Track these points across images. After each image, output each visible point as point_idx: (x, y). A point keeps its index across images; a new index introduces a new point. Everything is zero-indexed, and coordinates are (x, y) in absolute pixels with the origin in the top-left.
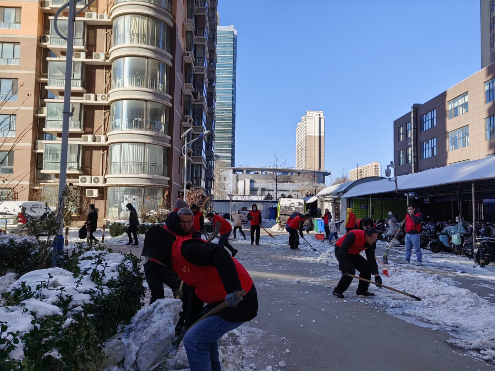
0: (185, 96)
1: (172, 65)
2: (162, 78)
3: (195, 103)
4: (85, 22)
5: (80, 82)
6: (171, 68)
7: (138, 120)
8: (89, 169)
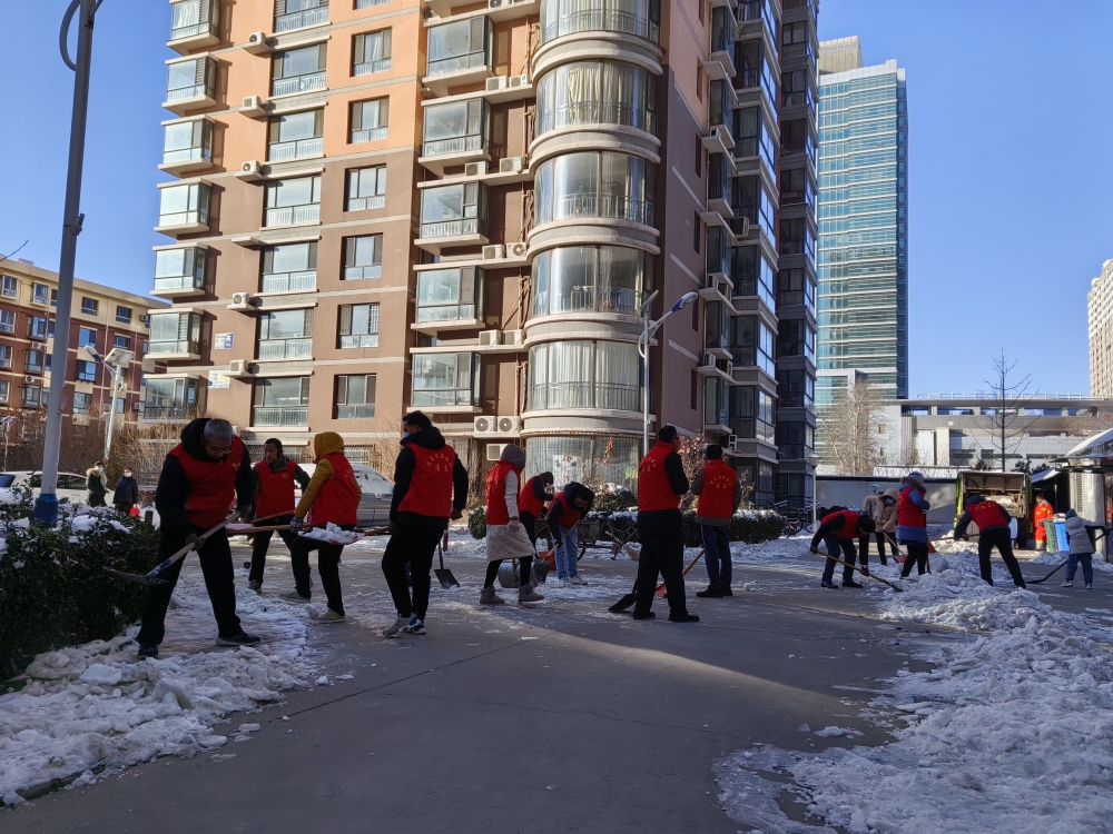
0: (709, 229)
1: (658, 159)
2: (637, 192)
3: (739, 244)
4: (485, 99)
5: (474, 224)
6: (656, 165)
7: (582, 289)
8: (493, 402)
